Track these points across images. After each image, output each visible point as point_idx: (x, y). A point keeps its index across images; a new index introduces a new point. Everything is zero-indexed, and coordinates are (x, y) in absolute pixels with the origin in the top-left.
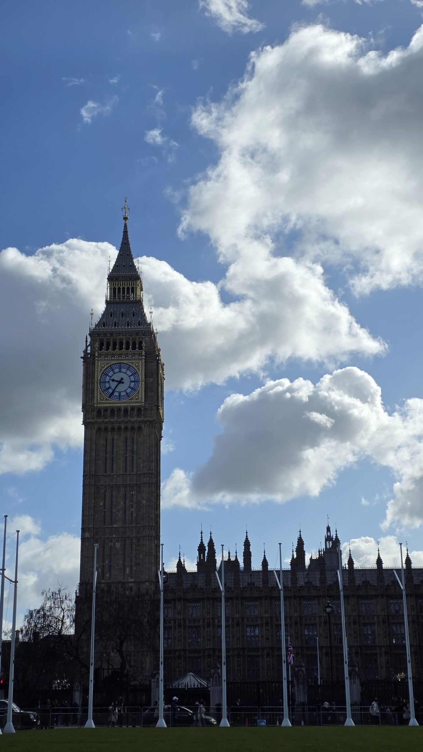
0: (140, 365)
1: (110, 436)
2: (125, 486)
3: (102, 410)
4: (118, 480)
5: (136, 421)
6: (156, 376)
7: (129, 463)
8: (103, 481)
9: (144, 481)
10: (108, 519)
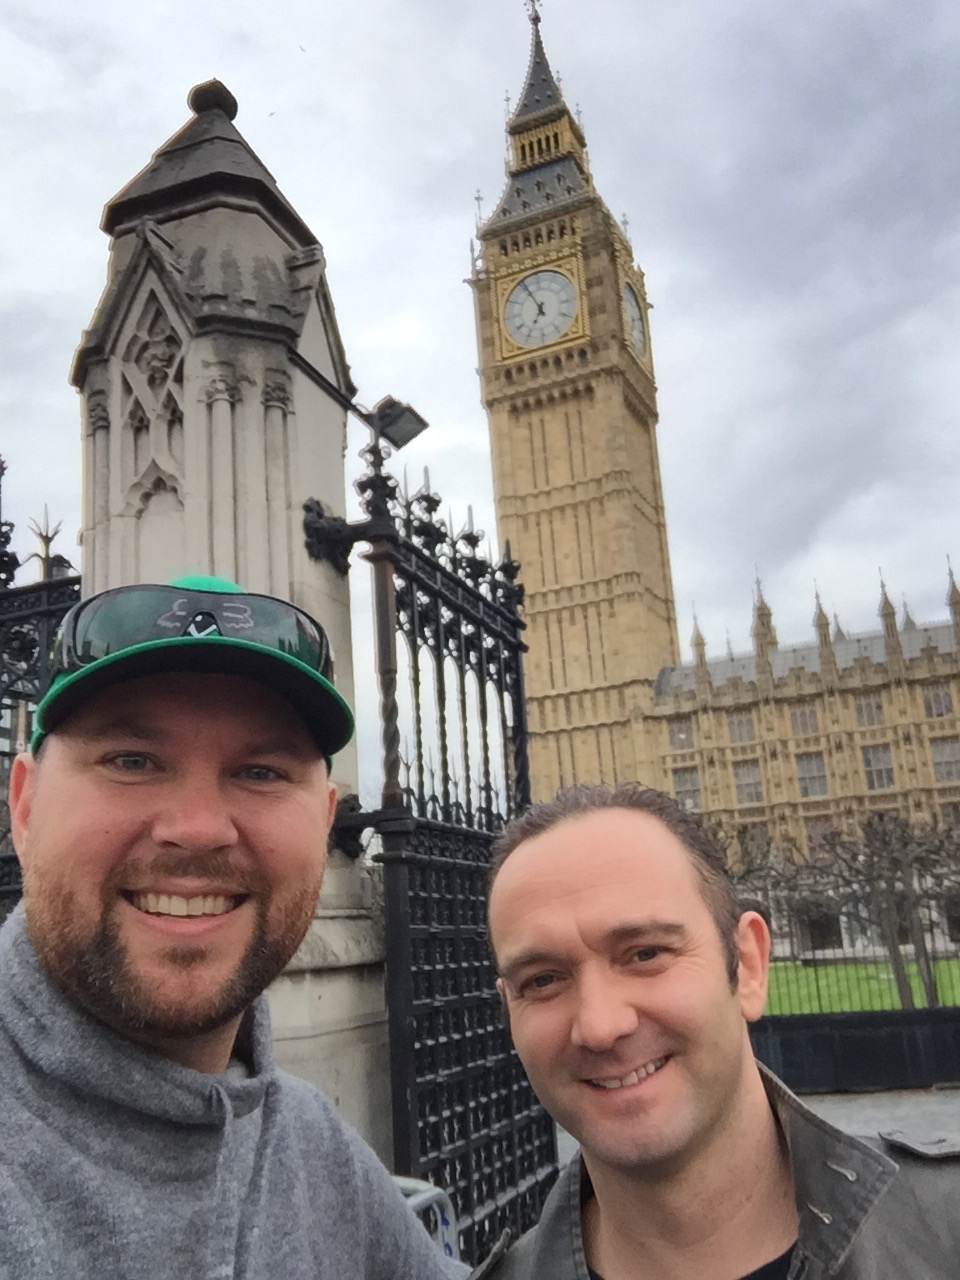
0: (574, 267)
1: (535, 418)
2: (574, 506)
3: (514, 372)
4: (558, 500)
5: (580, 377)
6: (606, 280)
7: (577, 461)
8: (532, 506)
9: (609, 486)
10: (550, 576)
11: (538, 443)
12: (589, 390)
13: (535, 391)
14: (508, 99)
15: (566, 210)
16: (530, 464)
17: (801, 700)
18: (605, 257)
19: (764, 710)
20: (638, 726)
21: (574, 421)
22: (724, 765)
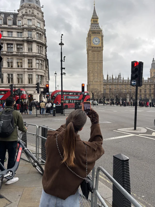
1: (94, 52)
3: (93, 47)
4: (96, 62)
7: (98, 58)
10: (94, 69)
11: (94, 55)
12: (100, 51)
13: (95, 50)
15: (99, 31)
17: (115, 85)
21: (98, 54)
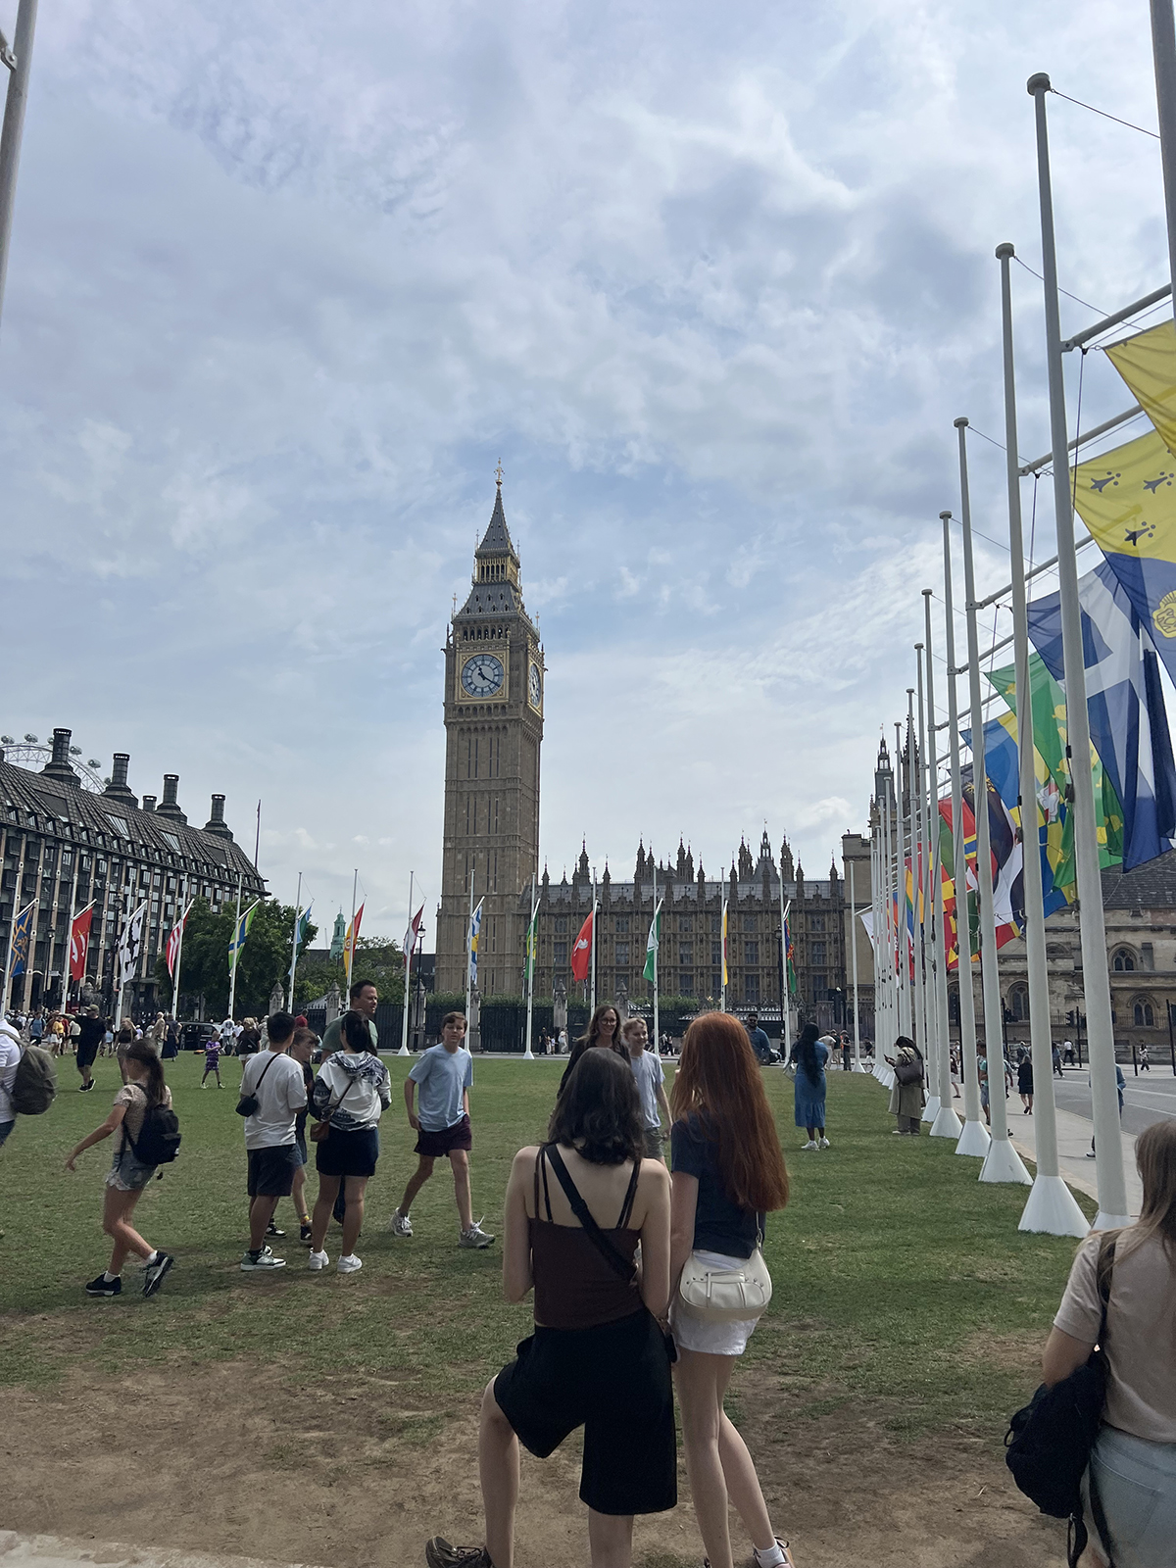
0: (504, 657)
1: (473, 737)
2: (489, 792)
3: (464, 709)
4: (483, 786)
5: (500, 720)
6: (522, 669)
7: (494, 767)
8: (466, 787)
9: (509, 786)
10: (471, 828)
11: (473, 752)
12: (505, 728)
13: (476, 722)
14: (478, 536)
15: (503, 620)
16: (466, 762)
18: (522, 654)
19: (573, 918)
20: (509, 919)
21: (495, 744)
22: (550, 943)
